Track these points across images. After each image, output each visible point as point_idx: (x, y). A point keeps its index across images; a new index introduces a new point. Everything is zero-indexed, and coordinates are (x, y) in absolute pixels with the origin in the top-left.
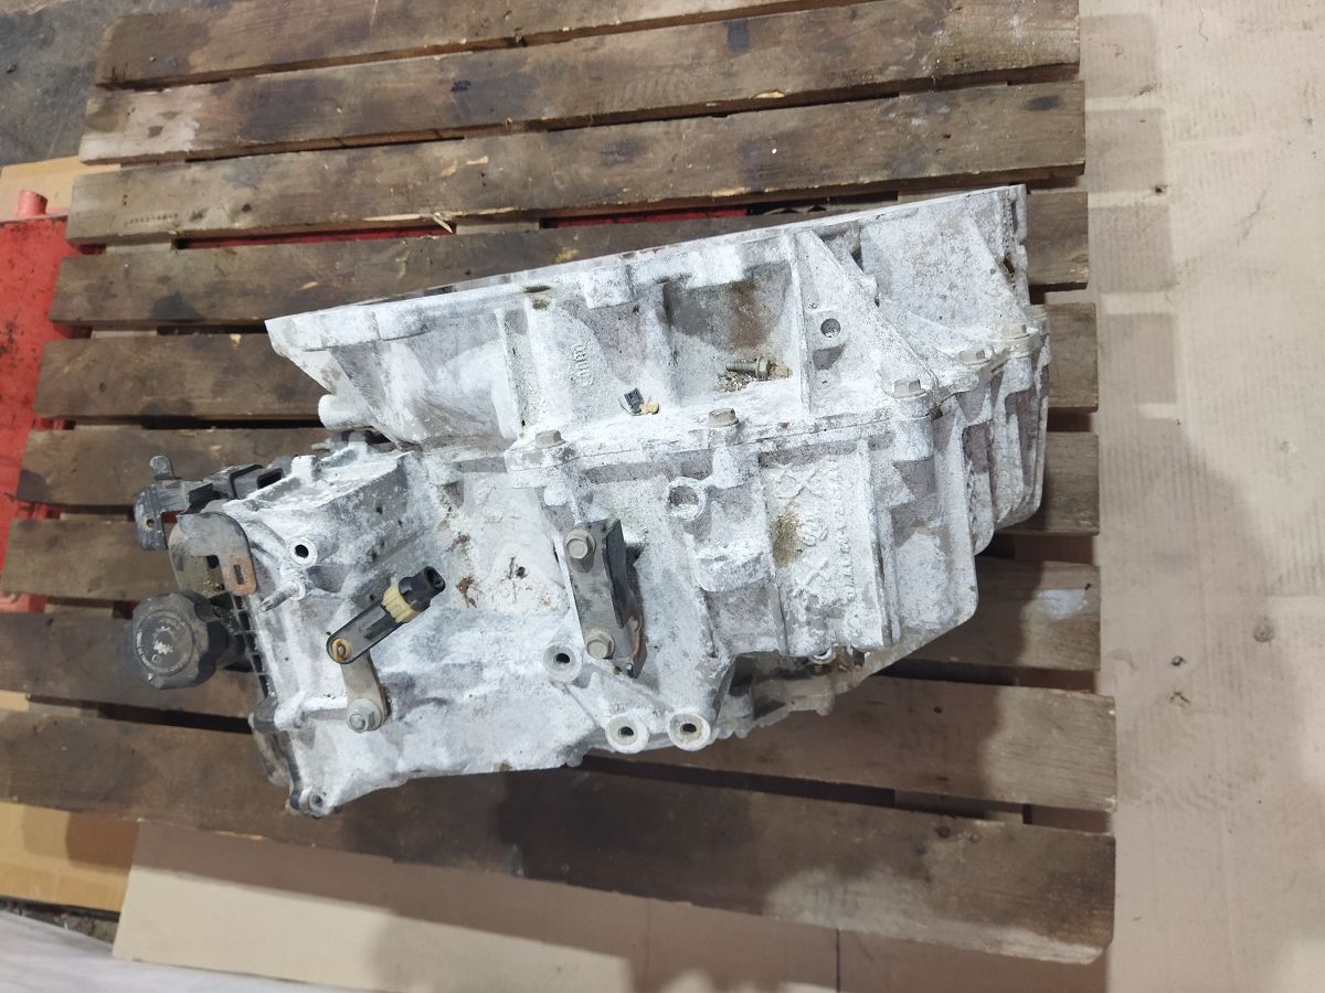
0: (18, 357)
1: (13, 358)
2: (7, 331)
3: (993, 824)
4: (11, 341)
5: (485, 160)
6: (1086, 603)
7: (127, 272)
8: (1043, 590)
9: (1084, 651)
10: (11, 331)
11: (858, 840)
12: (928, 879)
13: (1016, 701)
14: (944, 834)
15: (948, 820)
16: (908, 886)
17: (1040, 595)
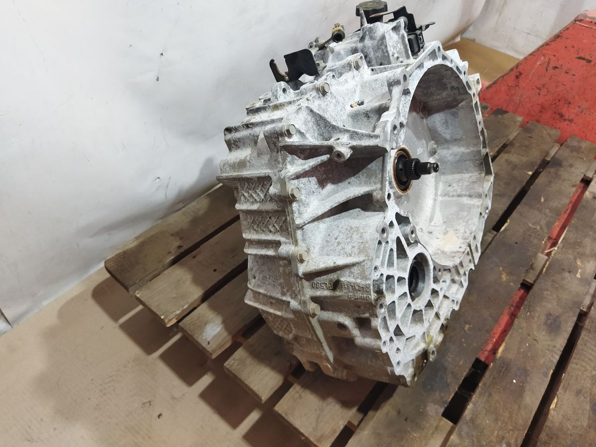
0: (558, 122)
1: (557, 119)
2: (570, 119)
3: (168, 261)
4: (565, 120)
5: (578, 276)
6: (204, 338)
7: (582, 159)
8: (222, 329)
9: (189, 324)
10: (569, 120)
11: (200, 227)
12: (172, 235)
13: (197, 293)
14: (180, 247)
15: (182, 250)
16: (176, 230)
17: (221, 326)
